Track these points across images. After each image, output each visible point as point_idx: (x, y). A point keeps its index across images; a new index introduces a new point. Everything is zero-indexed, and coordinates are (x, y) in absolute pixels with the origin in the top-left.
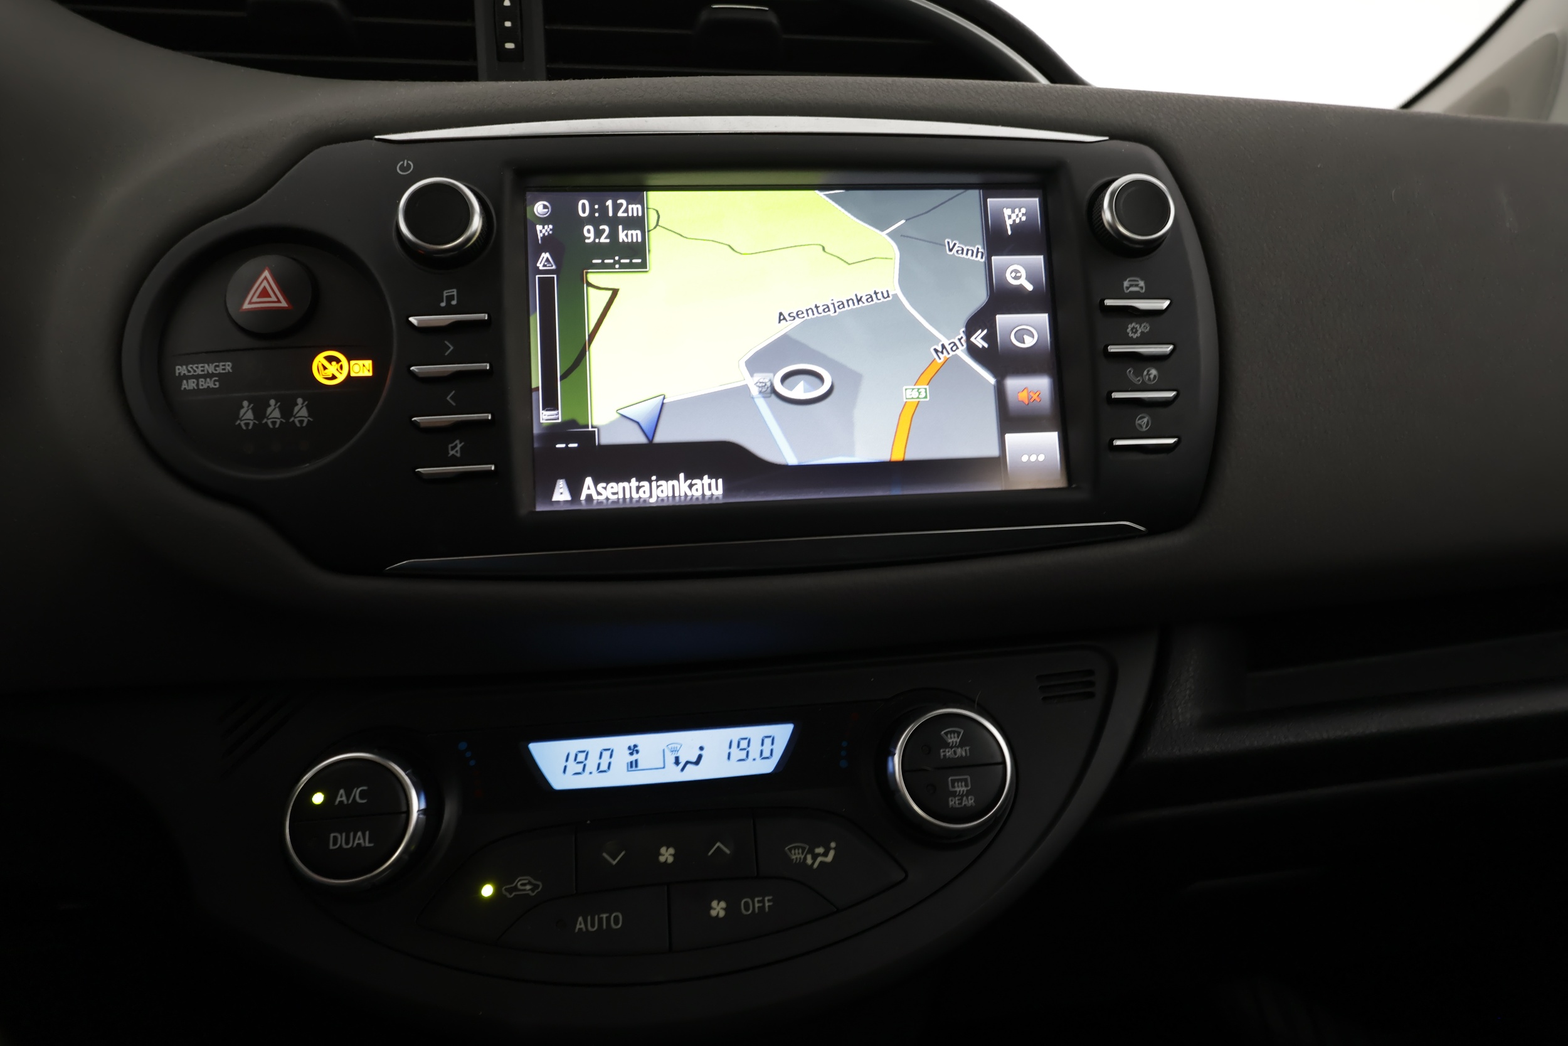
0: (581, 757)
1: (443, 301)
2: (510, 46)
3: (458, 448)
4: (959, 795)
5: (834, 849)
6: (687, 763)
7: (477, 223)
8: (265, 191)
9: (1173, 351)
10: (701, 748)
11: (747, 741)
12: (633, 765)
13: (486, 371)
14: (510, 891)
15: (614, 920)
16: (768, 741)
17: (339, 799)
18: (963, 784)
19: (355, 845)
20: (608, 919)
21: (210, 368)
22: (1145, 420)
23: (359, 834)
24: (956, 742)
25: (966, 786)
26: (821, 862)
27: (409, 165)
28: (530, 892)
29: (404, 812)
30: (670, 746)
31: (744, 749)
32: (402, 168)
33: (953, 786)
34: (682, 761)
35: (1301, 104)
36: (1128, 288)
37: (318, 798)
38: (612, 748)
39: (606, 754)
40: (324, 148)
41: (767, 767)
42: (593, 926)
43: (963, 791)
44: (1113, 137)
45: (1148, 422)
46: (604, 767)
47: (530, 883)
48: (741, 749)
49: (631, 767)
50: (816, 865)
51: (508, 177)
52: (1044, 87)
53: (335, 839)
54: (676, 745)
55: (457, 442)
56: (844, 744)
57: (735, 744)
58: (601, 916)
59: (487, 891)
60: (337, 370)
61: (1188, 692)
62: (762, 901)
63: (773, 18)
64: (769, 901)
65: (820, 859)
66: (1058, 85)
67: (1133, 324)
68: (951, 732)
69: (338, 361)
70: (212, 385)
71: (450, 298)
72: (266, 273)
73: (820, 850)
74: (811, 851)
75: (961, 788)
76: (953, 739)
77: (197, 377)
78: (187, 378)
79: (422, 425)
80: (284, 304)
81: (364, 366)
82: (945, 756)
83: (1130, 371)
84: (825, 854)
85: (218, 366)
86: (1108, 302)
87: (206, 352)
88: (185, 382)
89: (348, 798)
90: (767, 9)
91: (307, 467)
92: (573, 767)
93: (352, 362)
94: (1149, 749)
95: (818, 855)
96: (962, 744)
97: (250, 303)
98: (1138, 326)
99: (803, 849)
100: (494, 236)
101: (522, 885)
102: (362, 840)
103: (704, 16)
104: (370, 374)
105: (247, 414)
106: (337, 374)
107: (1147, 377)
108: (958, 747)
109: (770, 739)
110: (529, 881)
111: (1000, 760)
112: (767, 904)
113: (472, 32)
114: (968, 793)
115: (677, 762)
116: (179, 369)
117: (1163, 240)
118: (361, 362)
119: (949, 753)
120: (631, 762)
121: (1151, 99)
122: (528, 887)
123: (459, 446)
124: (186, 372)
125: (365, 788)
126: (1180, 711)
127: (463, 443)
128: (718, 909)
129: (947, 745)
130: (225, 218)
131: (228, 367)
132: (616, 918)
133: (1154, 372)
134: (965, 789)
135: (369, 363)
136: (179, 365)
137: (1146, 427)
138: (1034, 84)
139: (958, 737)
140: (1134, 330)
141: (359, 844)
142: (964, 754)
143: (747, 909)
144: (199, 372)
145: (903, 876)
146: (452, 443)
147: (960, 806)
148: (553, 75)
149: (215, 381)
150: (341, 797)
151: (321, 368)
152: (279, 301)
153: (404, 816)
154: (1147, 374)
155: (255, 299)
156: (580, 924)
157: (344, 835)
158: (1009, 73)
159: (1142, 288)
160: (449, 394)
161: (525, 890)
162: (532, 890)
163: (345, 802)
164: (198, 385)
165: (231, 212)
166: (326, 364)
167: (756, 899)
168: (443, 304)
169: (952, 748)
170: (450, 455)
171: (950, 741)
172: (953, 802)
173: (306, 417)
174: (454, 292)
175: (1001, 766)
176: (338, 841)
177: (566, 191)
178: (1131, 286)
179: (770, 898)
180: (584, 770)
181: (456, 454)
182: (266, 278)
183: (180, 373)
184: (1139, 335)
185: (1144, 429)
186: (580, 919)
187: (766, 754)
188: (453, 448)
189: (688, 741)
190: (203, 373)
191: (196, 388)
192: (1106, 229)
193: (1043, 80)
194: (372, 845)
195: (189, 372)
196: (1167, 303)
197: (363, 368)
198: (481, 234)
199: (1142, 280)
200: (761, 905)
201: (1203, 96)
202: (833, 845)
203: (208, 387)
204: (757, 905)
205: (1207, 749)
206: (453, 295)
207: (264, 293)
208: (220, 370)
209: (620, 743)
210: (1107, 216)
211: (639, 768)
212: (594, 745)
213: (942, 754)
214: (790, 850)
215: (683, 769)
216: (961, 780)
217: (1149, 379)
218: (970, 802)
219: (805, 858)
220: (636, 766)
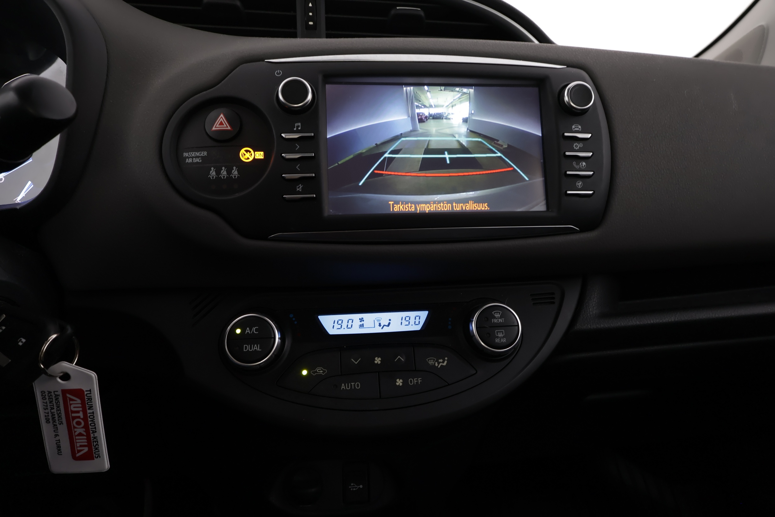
0: (340, 322)
1: (295, 128)
2: (311, 23)
3: (301, 188)
4: (500, 338)
5: (447, 360)
6: (384, 325)
7: (310, 97)
8: (221, 82)
9: (592, 155)
10: (390, 320)
11: (409, 318)
12: (362, 326)
13: (312, 157)
14: (314, 373)
15: (357, 385)
16: (417, 318)
17: (247, 331)
18: (501, 333)
19: (254, 350)
20: (354, 385)
21: (198, 154)
22: (580, 183)
23: (256, 345)
24: (499, 316)
25: (503, 334)
26: (441, 365)
27: (280, 73)
28: (322, 373)
29: (273, 338)
30: (377, 319)
31: (408, 321)
32: (277, 73)
33: (497, 334)
34: (382, 325)
35: (647, 54)
36: (574, 129)
37: (238, 331)
38: (352, 318)
39: (350, 321)
40: (244, 65)
41: (418, 328)
42: (348, 387)
43: (501, 336)
44: (568, 66)
45: (581, 184)
46: (349, 326)
47: (322, 370)
48: (406, 321)
49: (361, 326)
50: (439, 367)
51: (320, 78)
52: (537, 44)
53: (246, 347)
54: (379, 319)
55: (300, 185)
56: (450, 319)
57: (404, 319)
58: (351, 383)
59: (305, 372)
60: (250, 155)
61: (594, 303)
62: (418, 380)
63: (422, 13)
64: (420, 380)
65: (441, 364)
66: (542, 44)
67: (576, 144)
68: (496, 312)
69: (250, 152)
70: (198, 161)
71: (298, 127)
72: (222, 115)
73: (441, 361)
74: (437, 361)
75: (500, 335)
76: (497, 315)
77: (193, 158)
78: (188, 158)
79: (286, 178)
80: (229, 128)
81: (260, 154)
82: (494, 322)
83: (574, 163)
84: (443, 362)
85: (201, 153)
86: (566, 134)
87: (196, 148)
88: (187, 159)
89: (250, 331)
90: (420, 9)
91: (237, 195)
92: (336, 326)
93: (256, 153)
94: (578, 325)
95: (440, 362)
96: (501, 317)
97: (215, 127)
98: (578, 144)
99: (434, 360)
100: (316, 101)
101: (319, 370)
102: (257, 348)
103: (393, 12)
104: (263, 158)
105: (213, 173)
106: (249, 157)
107: (581, 166)
108: (499, 319)
109: (419, 317)
110: (322, 369)
111: (517, 324)
112: (419, 381)
113: (295, 17)
114: (503, 337)
115: (380, 325)
116: (185, 154)
117: (589, 110)
118: (259, 153)
119: (496, 321)
120: (361, 325)
121: (584, 51)
122: (321, 371)
123: (301, 187)
124: (188, 155)
125: (257, 327)
126: (591, 310)
127: (302, 186)
128: (399, 382)
129: (495, 318)
130: (205, 92)
131: (205, 153)
132: (358, 385)
133: (584, 164)
134: (502, 335)
135: (262, 153)
136: (185, 152)
137: (581, 186)
138: (533, 43)
139: (499, 315)
140: (576, 146)
141: (255, 350)
142: (502, 321)
143: (411, 383)
144: (193, 155)
145: (475, 372)
146: (298, 185)
147: (500, 342)
148: (328, 36)
149: (200, 159)
150: (248, 330)
151: (243, 154)
152: (227, 127)
153: (273, 339)
154: (581, 164)
155: (217, 126)
156: (343, 386)
157: (249, 346)
158: (522, 38)
159: (580, 129)
160: (297, 166)
161: (320, 373)
162: (323, 373)
163: (250, 333)
164: (193, 161)
165: (207, 90)
166: (245, 153)
167: (415, 379)
168: (295, 129)
169: (497, 319)
170: (297, 190)
171: (496, 316)
172: (497, 340)
173: (237, 175)
174: (300, 124)
175: (517, 327)
176: (247, 348)
177: (342, 84)
178: (576, 128)
179: (421, 379)
180: (341, 327)
181: (300, 190)
182: (222, 117)
183: (185, 156)
184: (578, 148)
185: (580, 187)
186: (343, 384)
187: (417, 323)
188: (298, 188)
189: (384, 317)
190: (195, 156)
191: (192, 162)
192: (566, 104)
193: (536, 42)
194: (261, 350)
195: (189, 155)
196: (590, 135)
197: (260, 155)
198: (311, 100)
199: (580, 125)
200: (417, 381)
201: (606, 50)
202: (446, 359)
203: (197, 162)
204: (415, 381)
205: (602, 326)
206: (299, 125)
207: (221, 124)
208: (202, 155)
209: (356, 317)
210: (566, 99)
211: (364, 327)
212: (345, 317)
213: (493, 321)
214: (429, 360)
215: (382, 328)
216: (501, 332)
217: (582, 166)
218: (504, 340)
219: (435, 364)
220: (363, 326)
